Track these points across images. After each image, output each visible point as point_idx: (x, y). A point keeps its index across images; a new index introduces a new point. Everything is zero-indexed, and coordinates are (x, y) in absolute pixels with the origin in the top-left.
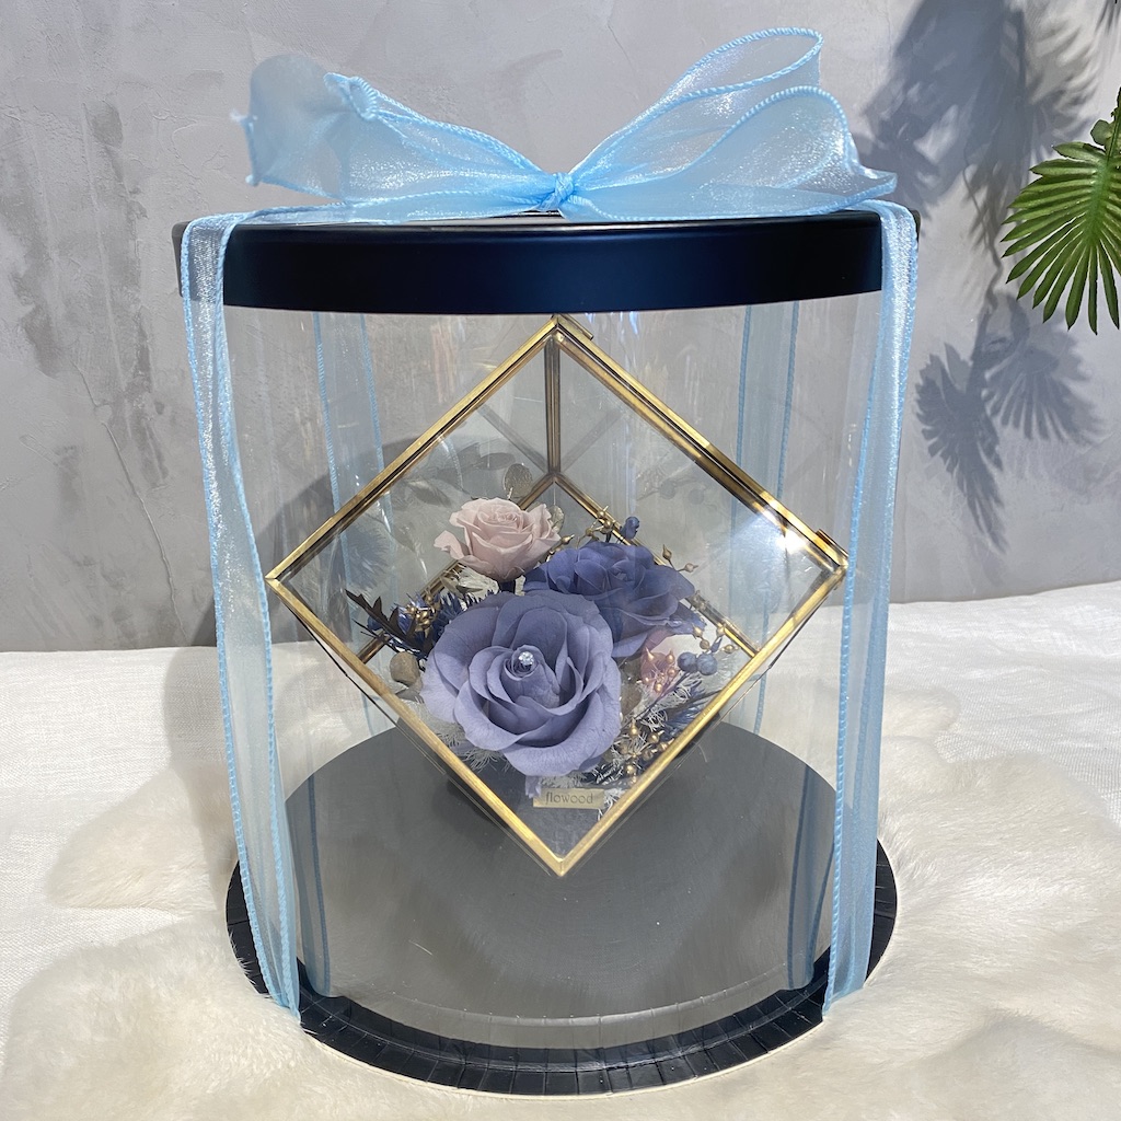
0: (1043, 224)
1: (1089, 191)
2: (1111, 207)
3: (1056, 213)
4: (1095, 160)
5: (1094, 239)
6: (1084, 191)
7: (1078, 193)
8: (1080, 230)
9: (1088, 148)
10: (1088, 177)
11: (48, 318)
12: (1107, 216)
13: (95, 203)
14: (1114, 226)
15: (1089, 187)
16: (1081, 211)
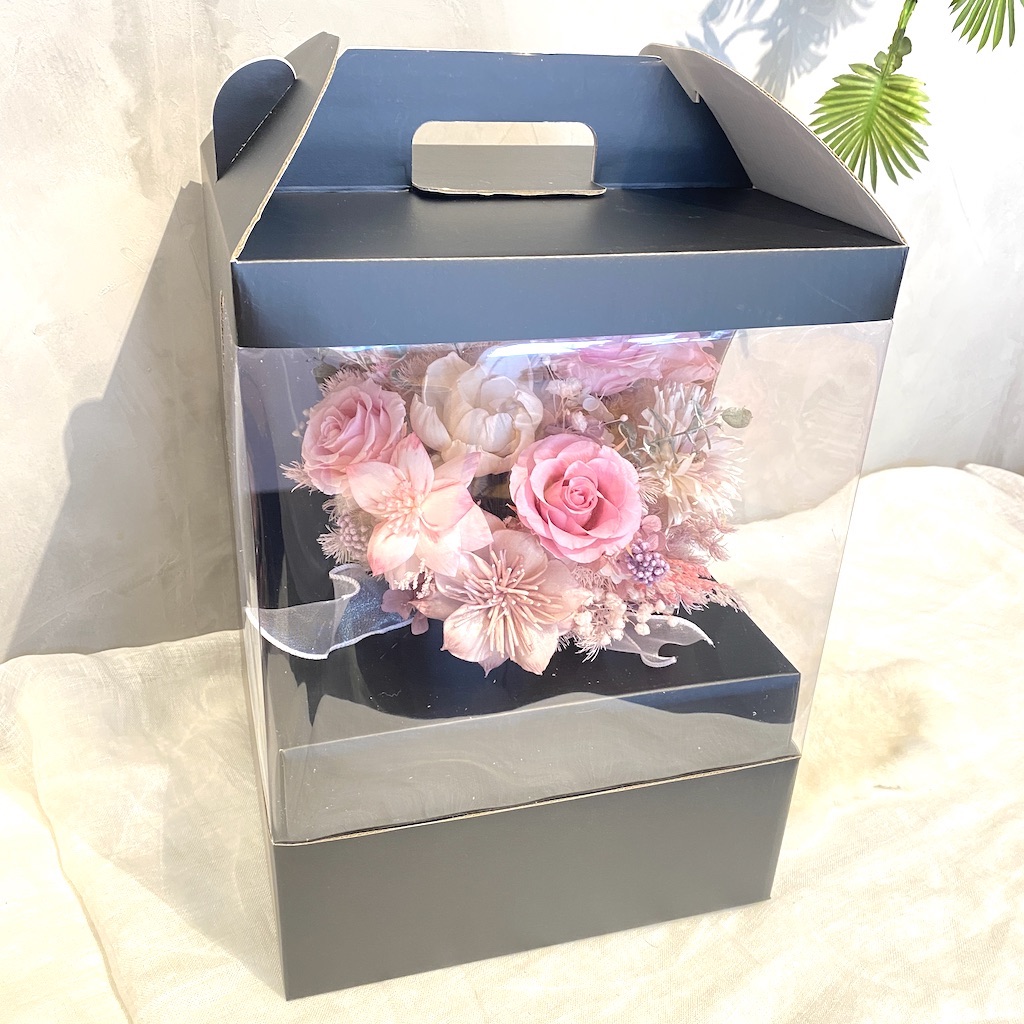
0: (837, 118)
1: (868, 98)
2: (881, 111)
3: (845, 111)
4: (875, 78)
5: (868, 132)
6: (865, 98)
7: (860, 99)
8: (859, 123)
9: (869, 69)
10: (868, 89)
11: (151, 150)
12: (877, 117)
13: (194, 54)
14: (881, 124)
15: (869, 96)
16: (862, 111)
